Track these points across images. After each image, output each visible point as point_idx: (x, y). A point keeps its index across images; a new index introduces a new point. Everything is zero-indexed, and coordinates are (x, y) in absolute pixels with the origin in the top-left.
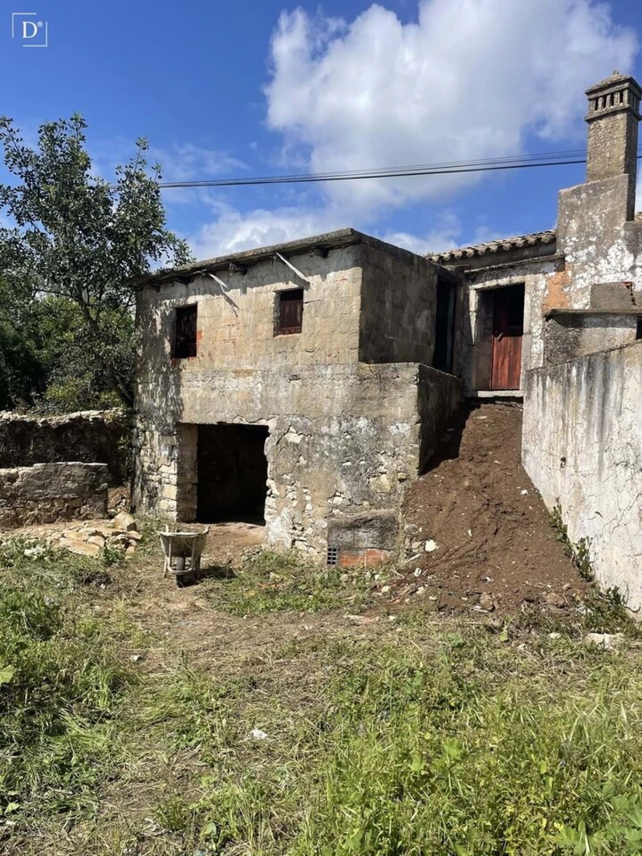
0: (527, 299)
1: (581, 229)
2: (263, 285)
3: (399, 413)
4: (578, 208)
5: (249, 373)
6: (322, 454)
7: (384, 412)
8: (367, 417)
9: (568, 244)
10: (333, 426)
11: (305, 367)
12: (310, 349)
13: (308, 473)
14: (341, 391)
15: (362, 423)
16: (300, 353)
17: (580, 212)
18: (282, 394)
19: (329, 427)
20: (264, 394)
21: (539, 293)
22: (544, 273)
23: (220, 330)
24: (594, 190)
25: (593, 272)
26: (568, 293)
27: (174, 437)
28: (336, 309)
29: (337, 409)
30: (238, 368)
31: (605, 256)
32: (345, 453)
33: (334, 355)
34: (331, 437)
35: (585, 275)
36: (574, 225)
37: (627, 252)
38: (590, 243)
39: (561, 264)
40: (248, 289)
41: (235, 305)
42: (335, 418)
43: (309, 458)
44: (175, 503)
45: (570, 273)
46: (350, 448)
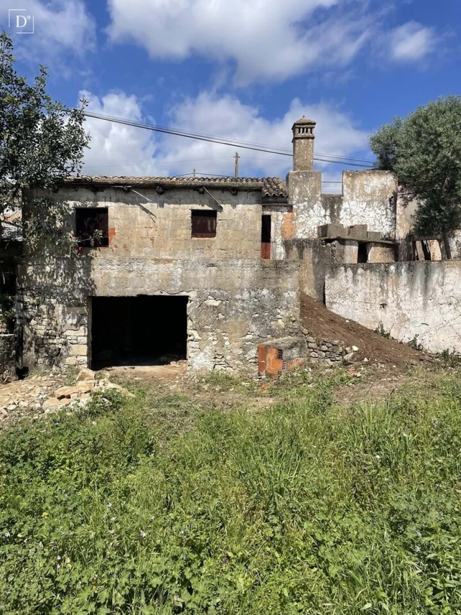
0: (273, 224)
1: (300, 193)
2: (180, 204)
3: (289, 286)
4: (299, 182)
5: (169, 261)
6: (237, 311)
7: (279, 285)
8: (268, 289)
9: (294, 199)
10: (244, 294)
11: (221, 259)
12: (224, 248)
13: (226, 323)
14: (248, 274)
15: (265, 292)
16: (216, 250)
17: (300, 184)
18: (201, 275)
19: (242, 295)
20: (184, 275)
21: (280, 222)
22: (282, 212)
23: (137, 230)
24: (306, 175)
25: (307, 215)
26: (295, 224)
27: (84, 307)
28: (244, 226)
29: (246, 284)
30: (157, 258)
31: (312, 208)
32: (254, 310)
33: (243, 253)
34: (243, 301)
35: (303, 216)
36: (297, 190)
37: (322, 208)
38: (305, 201)
39: (290, 209)
40: (165, 205)
41: (152, 214)
42: (245, 290)
43: (226, 313)
44: (86, 358)
45: (295, 214)
46: (258, 306)
